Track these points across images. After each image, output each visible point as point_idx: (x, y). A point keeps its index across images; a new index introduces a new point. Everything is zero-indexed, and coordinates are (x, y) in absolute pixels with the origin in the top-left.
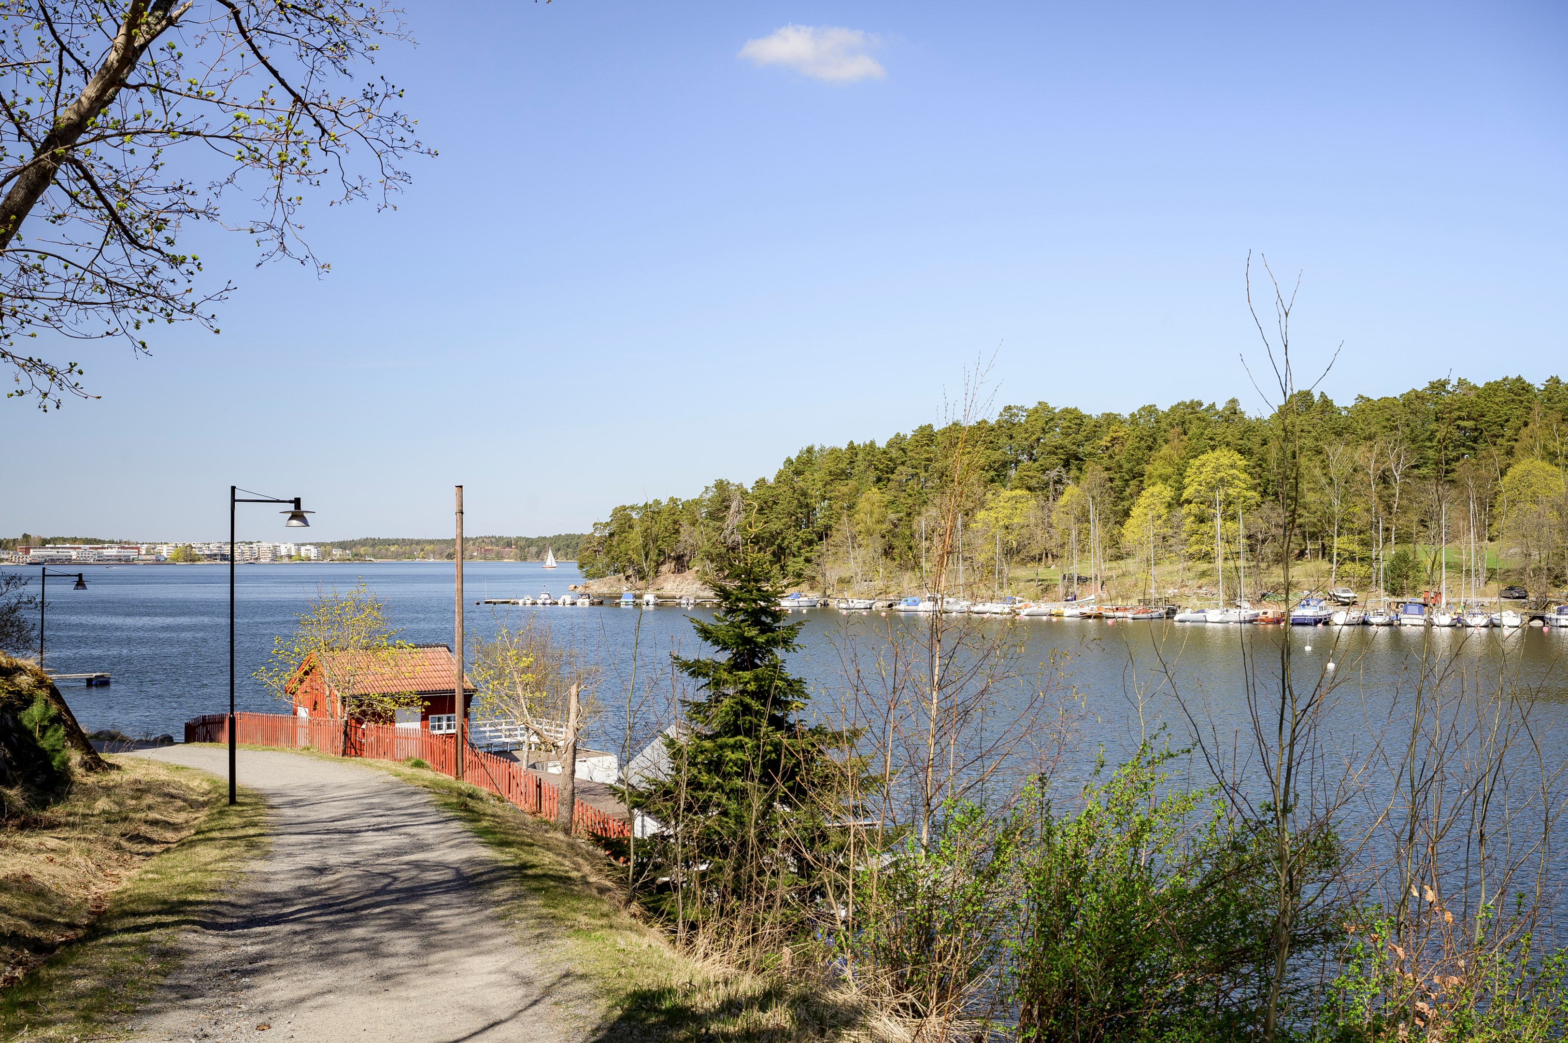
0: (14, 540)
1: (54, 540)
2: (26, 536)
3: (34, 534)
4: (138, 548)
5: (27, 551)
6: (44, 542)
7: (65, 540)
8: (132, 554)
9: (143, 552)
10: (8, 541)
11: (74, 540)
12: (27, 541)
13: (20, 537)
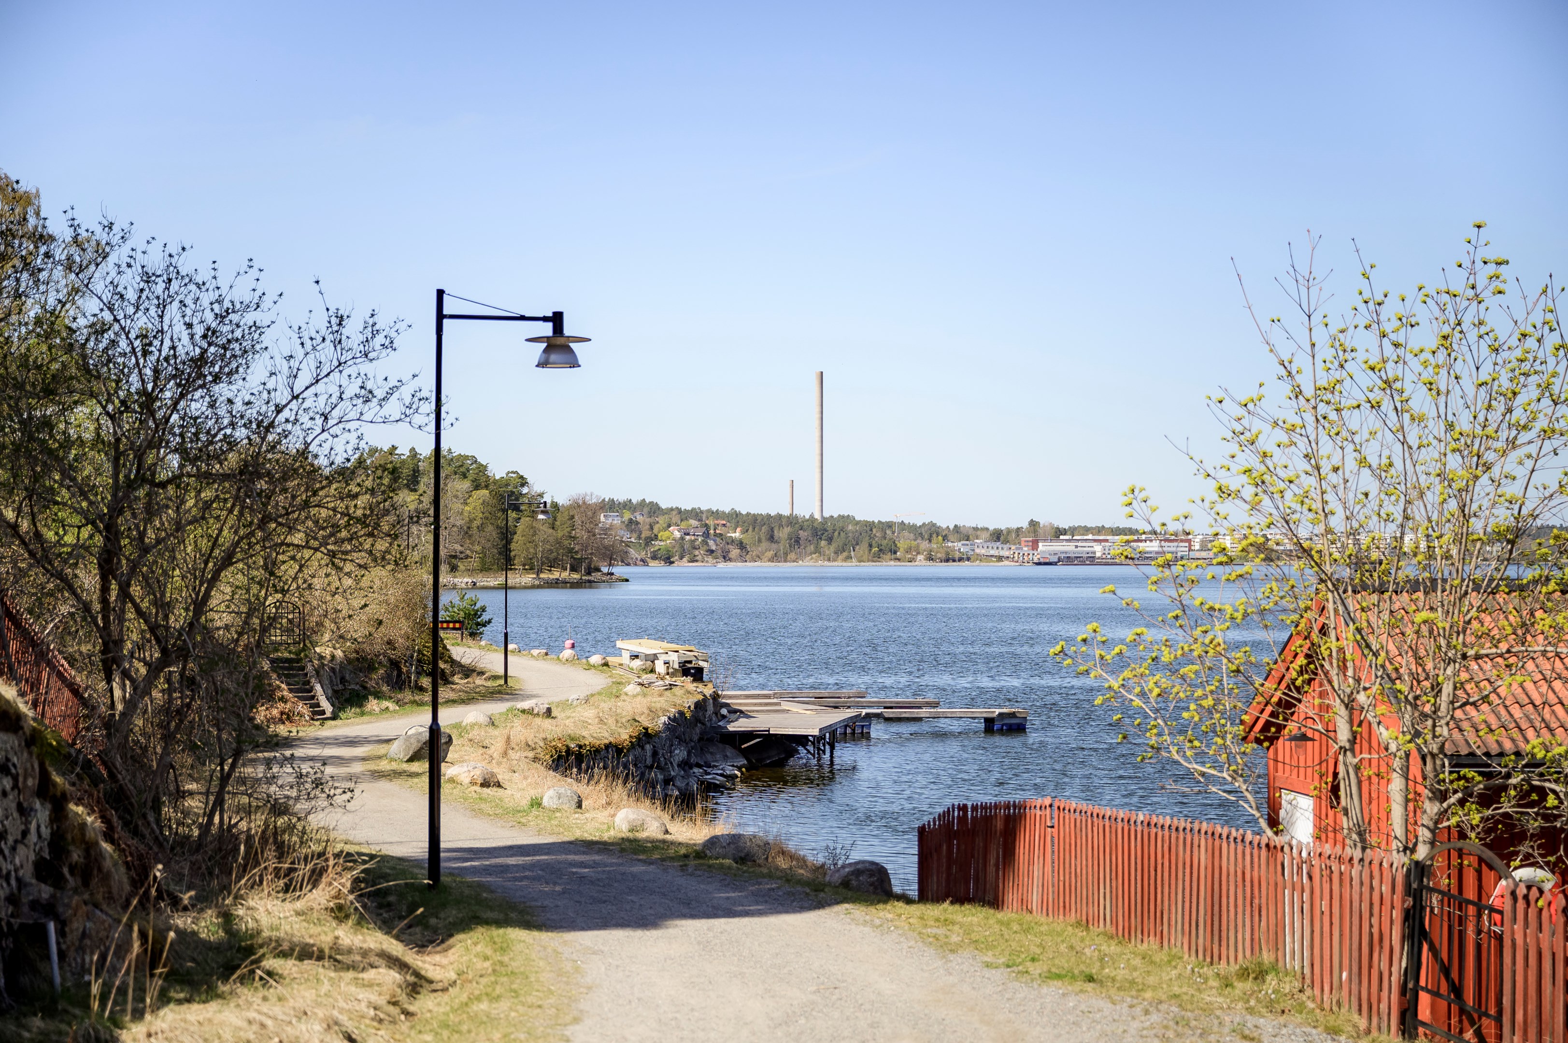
0: (1018, 530)
1: (1073, 531)
2: (1033, 524)
3: (1043, 520)
4: (1189, 541)
5: (1035, 545)
6: (1058, 533)
7: (1087, 530)
8: (1182, 549)
9: (1197, 547)
10: (1009, 531)
11: (1100, 530)
12: (1035, 531)
13: (1025, 525)
